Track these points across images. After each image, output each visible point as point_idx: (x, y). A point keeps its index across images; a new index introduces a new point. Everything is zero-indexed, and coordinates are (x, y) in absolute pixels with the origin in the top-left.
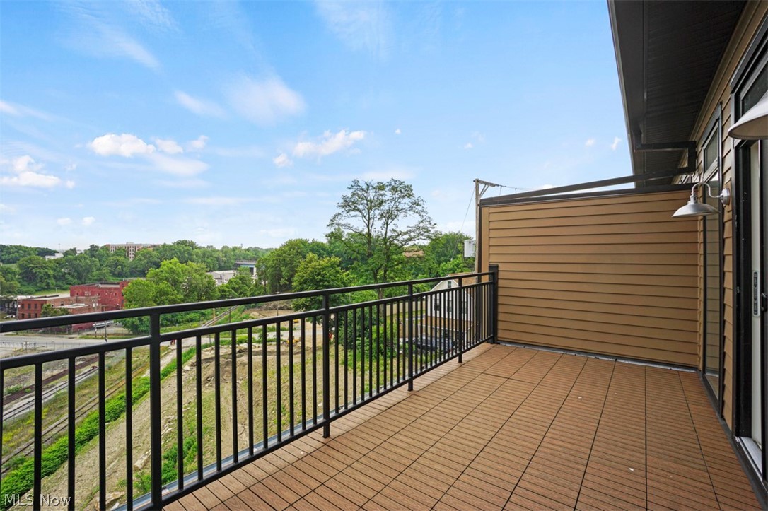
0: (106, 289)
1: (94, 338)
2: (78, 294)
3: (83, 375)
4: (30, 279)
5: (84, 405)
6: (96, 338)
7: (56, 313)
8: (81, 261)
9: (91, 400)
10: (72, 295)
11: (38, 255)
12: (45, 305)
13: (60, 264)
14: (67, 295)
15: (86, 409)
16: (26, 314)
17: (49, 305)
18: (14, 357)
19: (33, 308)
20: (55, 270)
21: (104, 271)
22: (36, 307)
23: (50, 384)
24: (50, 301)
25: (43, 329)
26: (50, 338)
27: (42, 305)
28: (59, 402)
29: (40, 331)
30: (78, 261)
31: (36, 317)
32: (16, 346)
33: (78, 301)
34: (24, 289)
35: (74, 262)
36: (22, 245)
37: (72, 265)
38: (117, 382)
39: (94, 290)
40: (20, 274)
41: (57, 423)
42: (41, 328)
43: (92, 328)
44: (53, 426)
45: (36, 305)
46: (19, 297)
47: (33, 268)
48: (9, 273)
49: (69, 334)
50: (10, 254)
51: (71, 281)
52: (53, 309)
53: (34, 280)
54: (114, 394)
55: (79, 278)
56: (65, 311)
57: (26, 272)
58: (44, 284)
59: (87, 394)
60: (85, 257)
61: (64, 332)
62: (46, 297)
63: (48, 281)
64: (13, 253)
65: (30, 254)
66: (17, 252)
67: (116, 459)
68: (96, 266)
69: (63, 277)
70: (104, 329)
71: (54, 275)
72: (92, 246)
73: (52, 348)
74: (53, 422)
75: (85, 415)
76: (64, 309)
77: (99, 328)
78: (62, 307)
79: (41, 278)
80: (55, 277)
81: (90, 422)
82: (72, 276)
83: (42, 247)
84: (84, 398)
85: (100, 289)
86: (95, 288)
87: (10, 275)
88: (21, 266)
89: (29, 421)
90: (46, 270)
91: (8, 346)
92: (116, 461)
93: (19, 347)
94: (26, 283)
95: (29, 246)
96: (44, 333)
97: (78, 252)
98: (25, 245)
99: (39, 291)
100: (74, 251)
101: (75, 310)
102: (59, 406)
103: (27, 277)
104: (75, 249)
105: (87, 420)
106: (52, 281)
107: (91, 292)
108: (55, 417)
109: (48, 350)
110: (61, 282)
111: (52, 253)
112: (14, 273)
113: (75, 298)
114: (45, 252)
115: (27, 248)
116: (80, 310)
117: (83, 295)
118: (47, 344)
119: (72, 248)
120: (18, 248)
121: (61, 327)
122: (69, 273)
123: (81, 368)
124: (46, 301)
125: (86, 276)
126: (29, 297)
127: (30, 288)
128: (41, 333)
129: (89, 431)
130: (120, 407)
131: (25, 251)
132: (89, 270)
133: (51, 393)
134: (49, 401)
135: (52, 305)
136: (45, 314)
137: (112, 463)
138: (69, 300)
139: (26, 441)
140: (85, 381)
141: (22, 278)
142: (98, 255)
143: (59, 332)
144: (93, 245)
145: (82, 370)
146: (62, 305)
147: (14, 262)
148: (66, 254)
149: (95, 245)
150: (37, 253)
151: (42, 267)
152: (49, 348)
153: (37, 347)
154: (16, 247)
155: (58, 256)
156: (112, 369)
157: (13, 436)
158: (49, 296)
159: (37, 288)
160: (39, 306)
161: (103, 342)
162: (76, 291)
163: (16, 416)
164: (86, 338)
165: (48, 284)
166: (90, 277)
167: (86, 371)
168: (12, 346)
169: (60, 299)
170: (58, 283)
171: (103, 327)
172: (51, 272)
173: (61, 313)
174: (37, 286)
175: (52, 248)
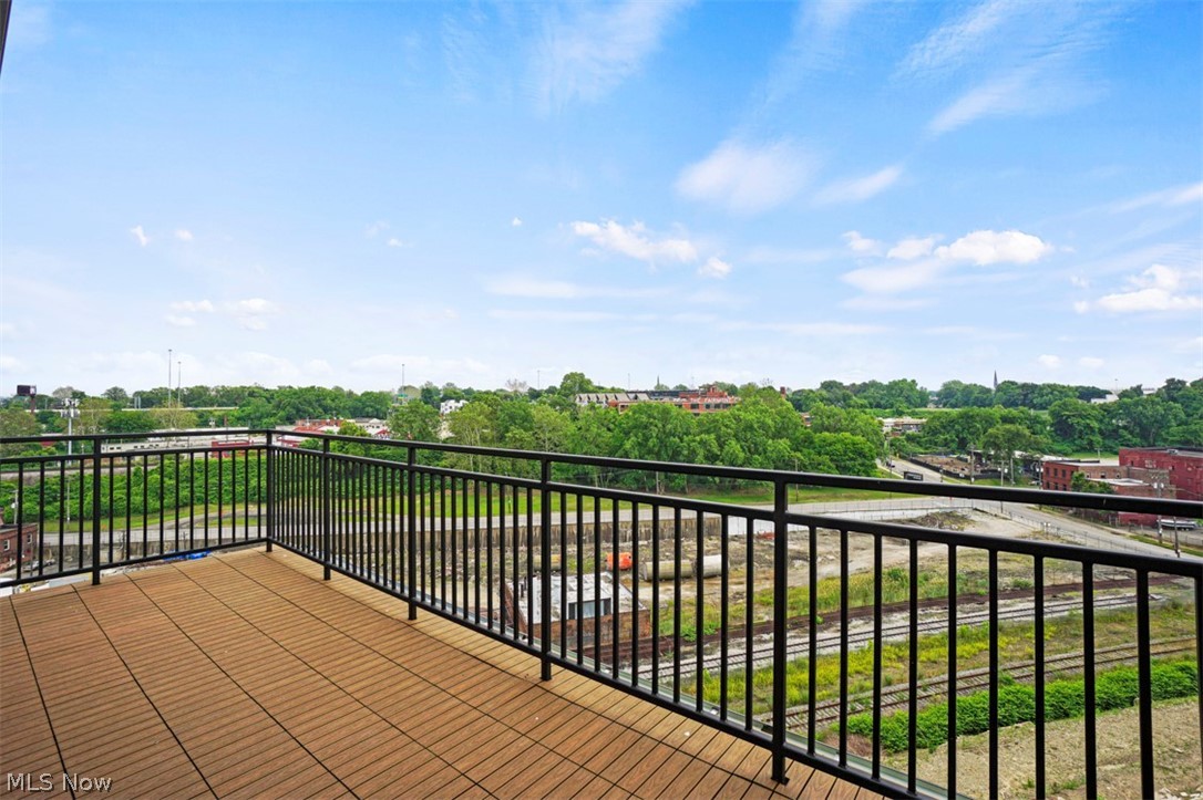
0: (1188, 459)
1: (1156, 544)
2: (1132, 463)
3: (1121, 599)
4: (1066, 432)
5: (1112, 648)
6: (1160, 545)
7: (1091, 488)
8: (1145, 408)
9: (1126, 645)
10: (1122, 463)
11: (1079, 397)
12: (1076, 474)
13: (1109, 412)
14: (1114, 462)
15: (1113, 656)
16: (1052, 484)
17: (1082, 475)
18: (1031, 540)
19: (1060, 476)
20: (1101, 421)
21: (1193, 427)
22: (1064, 475)
23: (1068, 594)
24: (1083, 468)
25: (1075, 509)
26: (1082, 525)
27: (1072, 472)
28: (1074, 626)
29: (1071, 512)
30: (1141, 408)
31: (1065, 490)
32: (1035, 525)
33: (1130, 475)
34: (1057, 447)
35: (1133, 409)
36: (1057, 383)
37: (1129, 414)
38: (1185, 637)
39: (1163, 459)
40: (1052, 425)
41: (1065, 655)
42: (1071, 506)
43: (1155, 526)
44: (1058, 656)
45: (1064, 472)
46: (1047, 458)
47: (1069, 417)
48: (1038, 422)
49: (1114, 526)
50: (1042, 396)
51: (1129, 440)
52: (1087, 481)
53: (1071, 436)
54: (1174, 656)
55: (1144, 434)
56: (1107, 488)
57: (1059, 422)
58: (1085, 442)
59: (1122, 633)
60: (1153, 402)
61: (1106, 522)
62: (1079, 461)
63: (1091, 437)
64: (1047, 395)
65: (1067, 396)
66: (1052, 393)
67: (1120, 762)
68: (1175, 416)
69: (1113, 434)
70: (1173, 533)
71: (1100, 429)
72: (1171, 381)
73: (1083, 541)
74: (1058, 651)
75: (1109, 666)
76: (1105, 484)
77: (1165, 528)
78: (1102, 480)
79: (1081, 432)
80: (1101, 432)
81: (1111, 679)
82: (1131, 433)
83: (1086, 385)
84: (1115, 638)
85: (1175, 458)
86: (1166, 455)
87: (1039, 426)
88: (1053, 414)
89: (1028, 635)
90: (1088, 421)
91: (1026, 522)
92: (1119, 766)
93: (1038, 527)
94: (1060, 439)
95: (1066, 385)
96: (1076, 515)
97: (1145, 392)
98: (1061, 383)
99: (1077, 451)
100: (1138, 390)
101: (1122, 489)
102: (1072, 632)
103: (1061, 430)
104: (1139, 387)
105: (1110, 674)
106: (1097, 438)
107: (1158, 463)
108: (1063, 646)
109: (1076, 543)
110: (1111, 439)
111: (1102, 394)
112: (1044, 423)
113: (1125, 468)
114: (1089, 393)
115: (1064, 387)
116: (1132, 490)
117: (1142, 465)
118: (1075, 532)
119: (1134, 385)
120: (1053, 388)
121: (1100, 512)
122: (1125, 428)
123: (1120, 587)
124: (1077, 467)
125: (1157, 434)
126: (1060, 459)
127: (1065, 447)
128: (1071, 515)
129: (1106, 693)
130: (1178, 684)
131: (1061, 392)
132: (1162, 423)
133: (1067, 607)
134: (1061, 618)
135: (1086, 474)
136: (1076, 487)
137: (1110, 763)
138: (1115, 471)
139: (1021, 659)
140: (1123, 611)
141: (1055, 431)
142: (1183, 396)
143: (1096, 520)
144: (1173, 380)
145: (1121, 590)
146: (1103, 477)
147: (1045, 408)
148: (1123, 394)
149: (1177, 378)
150: (1077, 394)
151: (1080, 416)
152: (1078, 540)
153: (1061, 533)
154: (1049, 386)
155: (1111, 399)
156: (1181, 610)
157: (1008, 643)
158: (1085, 462)
159: (1074, 448)
160: (1068, 473)
161: (1171, 555)
162: (1130, 458)
163: (1016, 620)
164: (1141, 541)
165: (1091, 443)
166: (1165, 436)
167: (1128, 595)
168: (1031, 523)
169: (1103, 469)
170: (1107, 442)
171: (1172, 528)
172: (1095, 424)
173: (1099, 490)
174: (1075, 444)
175: (1102, 387)
